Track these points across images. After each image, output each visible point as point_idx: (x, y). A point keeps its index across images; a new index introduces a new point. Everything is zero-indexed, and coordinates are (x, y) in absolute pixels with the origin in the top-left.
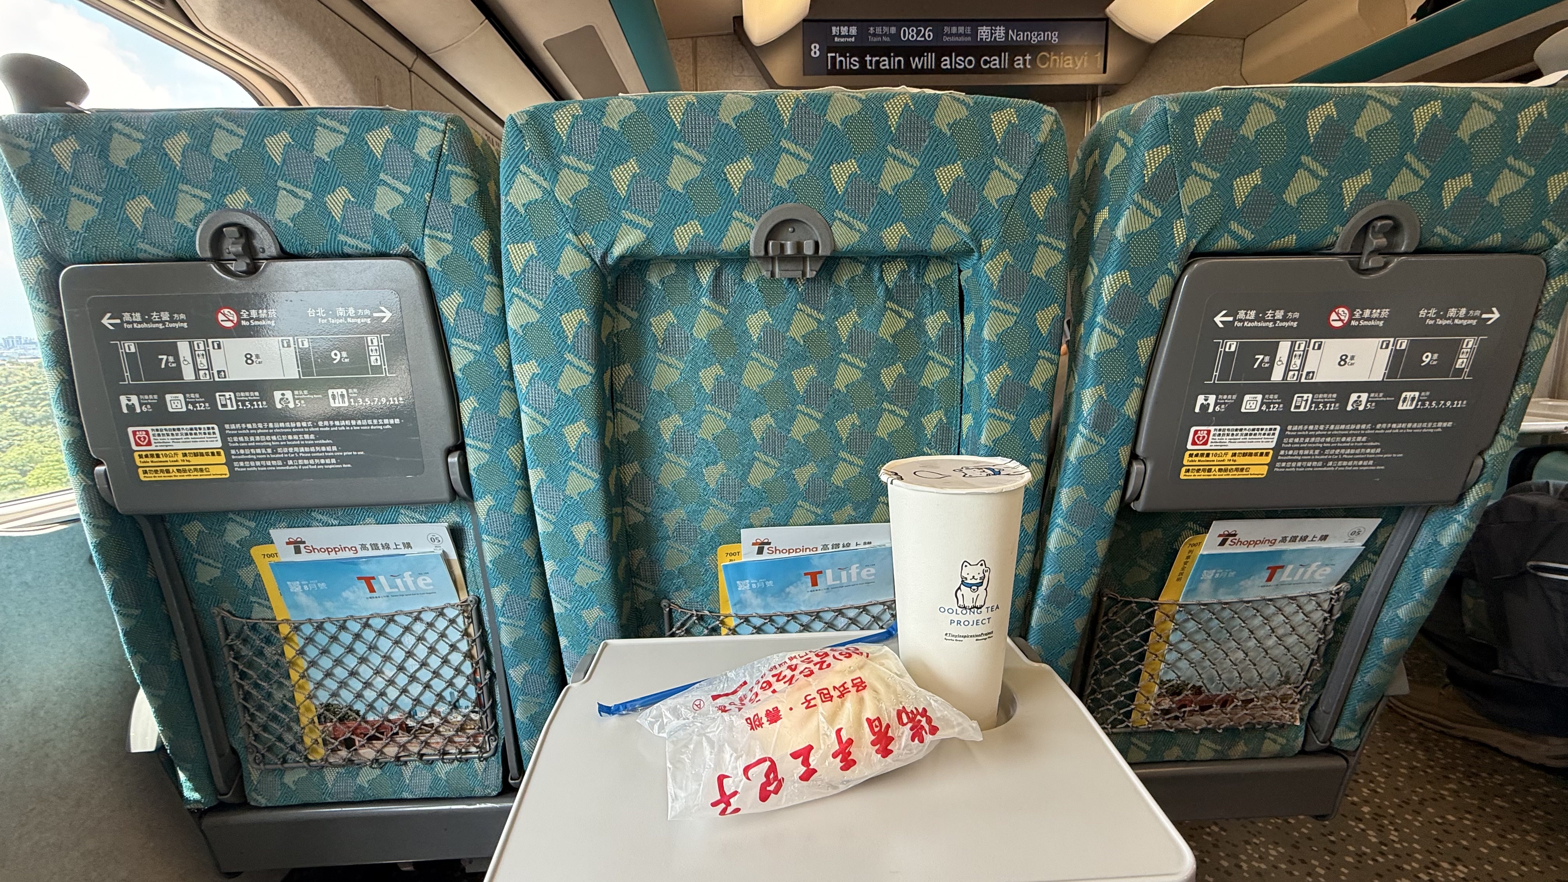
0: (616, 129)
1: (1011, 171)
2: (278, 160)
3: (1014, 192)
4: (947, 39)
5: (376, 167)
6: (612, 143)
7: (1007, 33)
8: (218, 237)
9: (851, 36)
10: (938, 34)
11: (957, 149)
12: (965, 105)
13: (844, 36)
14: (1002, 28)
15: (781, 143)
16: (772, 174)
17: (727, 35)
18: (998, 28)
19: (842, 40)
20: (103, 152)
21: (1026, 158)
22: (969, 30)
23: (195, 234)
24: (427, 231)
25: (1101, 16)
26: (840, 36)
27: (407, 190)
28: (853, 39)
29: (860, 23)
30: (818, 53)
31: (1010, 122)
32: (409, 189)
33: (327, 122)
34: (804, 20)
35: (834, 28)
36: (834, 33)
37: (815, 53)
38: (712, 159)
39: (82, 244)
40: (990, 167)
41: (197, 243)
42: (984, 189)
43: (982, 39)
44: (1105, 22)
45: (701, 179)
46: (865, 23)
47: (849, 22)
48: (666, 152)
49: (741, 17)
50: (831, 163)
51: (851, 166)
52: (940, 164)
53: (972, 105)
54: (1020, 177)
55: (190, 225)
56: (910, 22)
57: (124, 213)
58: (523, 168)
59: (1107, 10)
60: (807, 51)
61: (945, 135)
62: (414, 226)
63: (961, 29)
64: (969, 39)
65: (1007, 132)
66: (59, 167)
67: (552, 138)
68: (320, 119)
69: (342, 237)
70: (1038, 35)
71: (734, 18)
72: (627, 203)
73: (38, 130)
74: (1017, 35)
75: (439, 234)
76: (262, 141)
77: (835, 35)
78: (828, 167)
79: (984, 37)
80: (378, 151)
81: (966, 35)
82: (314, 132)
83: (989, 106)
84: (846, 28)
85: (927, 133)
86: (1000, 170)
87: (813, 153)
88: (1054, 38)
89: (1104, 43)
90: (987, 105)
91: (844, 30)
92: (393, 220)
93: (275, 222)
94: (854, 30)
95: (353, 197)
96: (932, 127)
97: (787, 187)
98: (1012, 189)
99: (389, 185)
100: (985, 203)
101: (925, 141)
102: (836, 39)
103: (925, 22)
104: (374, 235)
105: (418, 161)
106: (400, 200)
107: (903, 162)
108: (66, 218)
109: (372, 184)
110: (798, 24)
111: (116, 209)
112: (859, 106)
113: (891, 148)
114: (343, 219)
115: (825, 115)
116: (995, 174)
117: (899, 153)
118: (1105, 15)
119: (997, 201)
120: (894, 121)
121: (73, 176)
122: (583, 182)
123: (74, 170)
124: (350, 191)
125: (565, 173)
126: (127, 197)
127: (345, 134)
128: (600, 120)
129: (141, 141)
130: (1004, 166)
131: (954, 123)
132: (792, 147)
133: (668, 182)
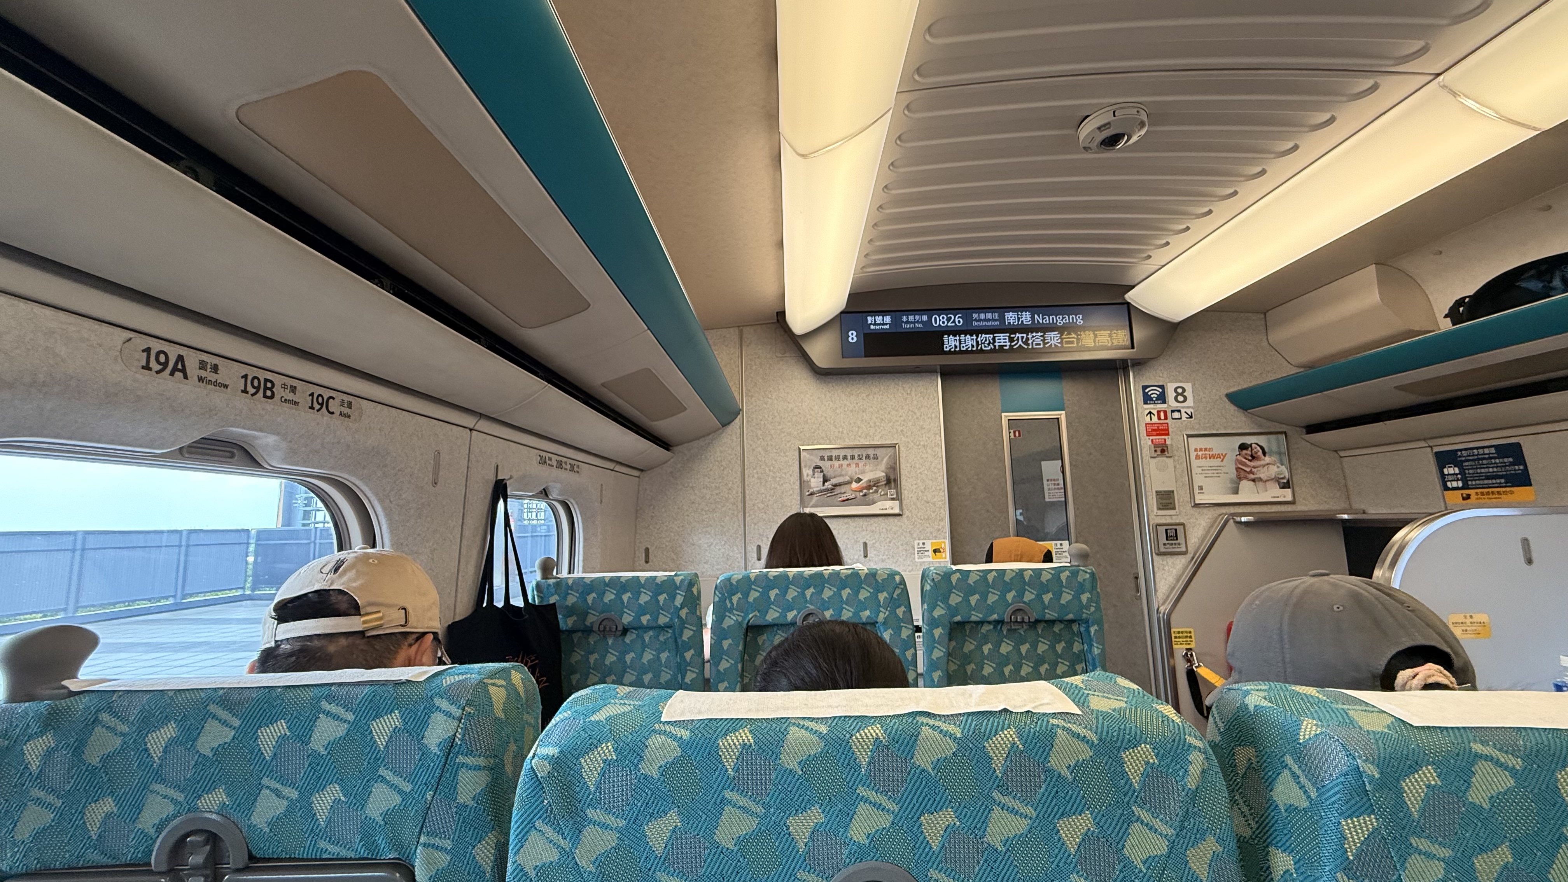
0: (655, 776)
1: (1157, 824)
2: (268, 754)
3: (1165, 851)
4: (977, 324)
5: (377, 760)
6: (650, 793)
7: (1033, 318)
8: (178, 848)
9: (886, 324)
10: (968, 319)
11: (1084, 797)
12: (1087, 742)
13: (880, 324)
14: (1028, 313)
15: (858, 791)
16: (847, 826)
17: (773, 323)
18: (1024, 313)
19: (878, 327)
20: (78, 749)
21: (1175, 806)
22: (996, 316)
23: (155, 842)
24: (423, 839)
25: (1120, 301)
26: (875, 324)
27: (407, 787)
28: (888, 327)
29: (893, 313)
30: (855, 339)
31: (1147, 763)
32: (410, 787)
33: (333, 708)
34: (842, 313)
35: (869, 318)
36: (869, 322)
37: (853, 339)
38: (772, 810)
39: (24, 856)
40: (1130, 819)
41: (154, 853)
42: (1124, 846)
43: (1009, 323)
44: (1126, 305)
45: (757, 835)
46: (897, 313)
47: (883, 313)
48: (715, 803)
49: (784, 313)
50: (922, 814)
51: (947, 817)
52: (1062, 814)
53: (1096, 742)
54: (1171, 832)
55: (152, 832)
56: (940, 311)
57: (82, 817)
58: (538, 824)
59: (1126, 296)
60: (844, 337)
61: (1065, 779)
62: (408, 831)
63: (989, 316)
64: (998, 323)
65: (1146, 775)
66: (26, 767)
67: (578, 789)
68: (325, 705)
69: (322, 844)
70: (1063, 318)
71: (777, 313)
72: (664, 863)
73: (17, 726)
74: (1043, 319)
75: (437, 841)
76: (257, 731)
77: (871, 324)
78: (919, 818)
79: (1012, 322)
80: (381, 743)
81: (994, 320)
82: (315, 720)
83: (1119, 744)
84: (881, 317)
85: (1043, 777)
86: (1142, 823)
87: (899, 803)
88: (1079, 320)
89: (1128, 323)
90: (1116, 742)
91: (879, 319)
92: (386, 823)
93: (249, 826)
94: (888, 319)
95: (344, 796)
96: (1048, 770)
97: (867, 842)
98: (1161, 847)
99: (387, 782)
100: (1127, 864)
101: (1041, 787)
102: (872, 327)
103: (955, 311)
104: (361, 841)
105: (425, 752)
106: (398, 799)
107: (1014, 812)
108: (15, 826)
109: (368, 781)
110: (836, 316)
111: (73, 815)
112: (954, 747)
113: (996, 795)
114: (329, 822)
115: (912, 758)
116: (1136, 827)
117: (1007, 800)
118: (1125, 300)
119: (1144, 863)
120: (998, 765)
121: (37, 778)
122: (610, 840)
123: (41, 771)
124: (343, 789)
125: (589, 831)
126: (90, 800)
127: (349, 722)
128: (636, 766)
129: (122, 734)
130: (1146, 816)
131: (1076, 765)
132: (872, 796)
133: (715, 837)
